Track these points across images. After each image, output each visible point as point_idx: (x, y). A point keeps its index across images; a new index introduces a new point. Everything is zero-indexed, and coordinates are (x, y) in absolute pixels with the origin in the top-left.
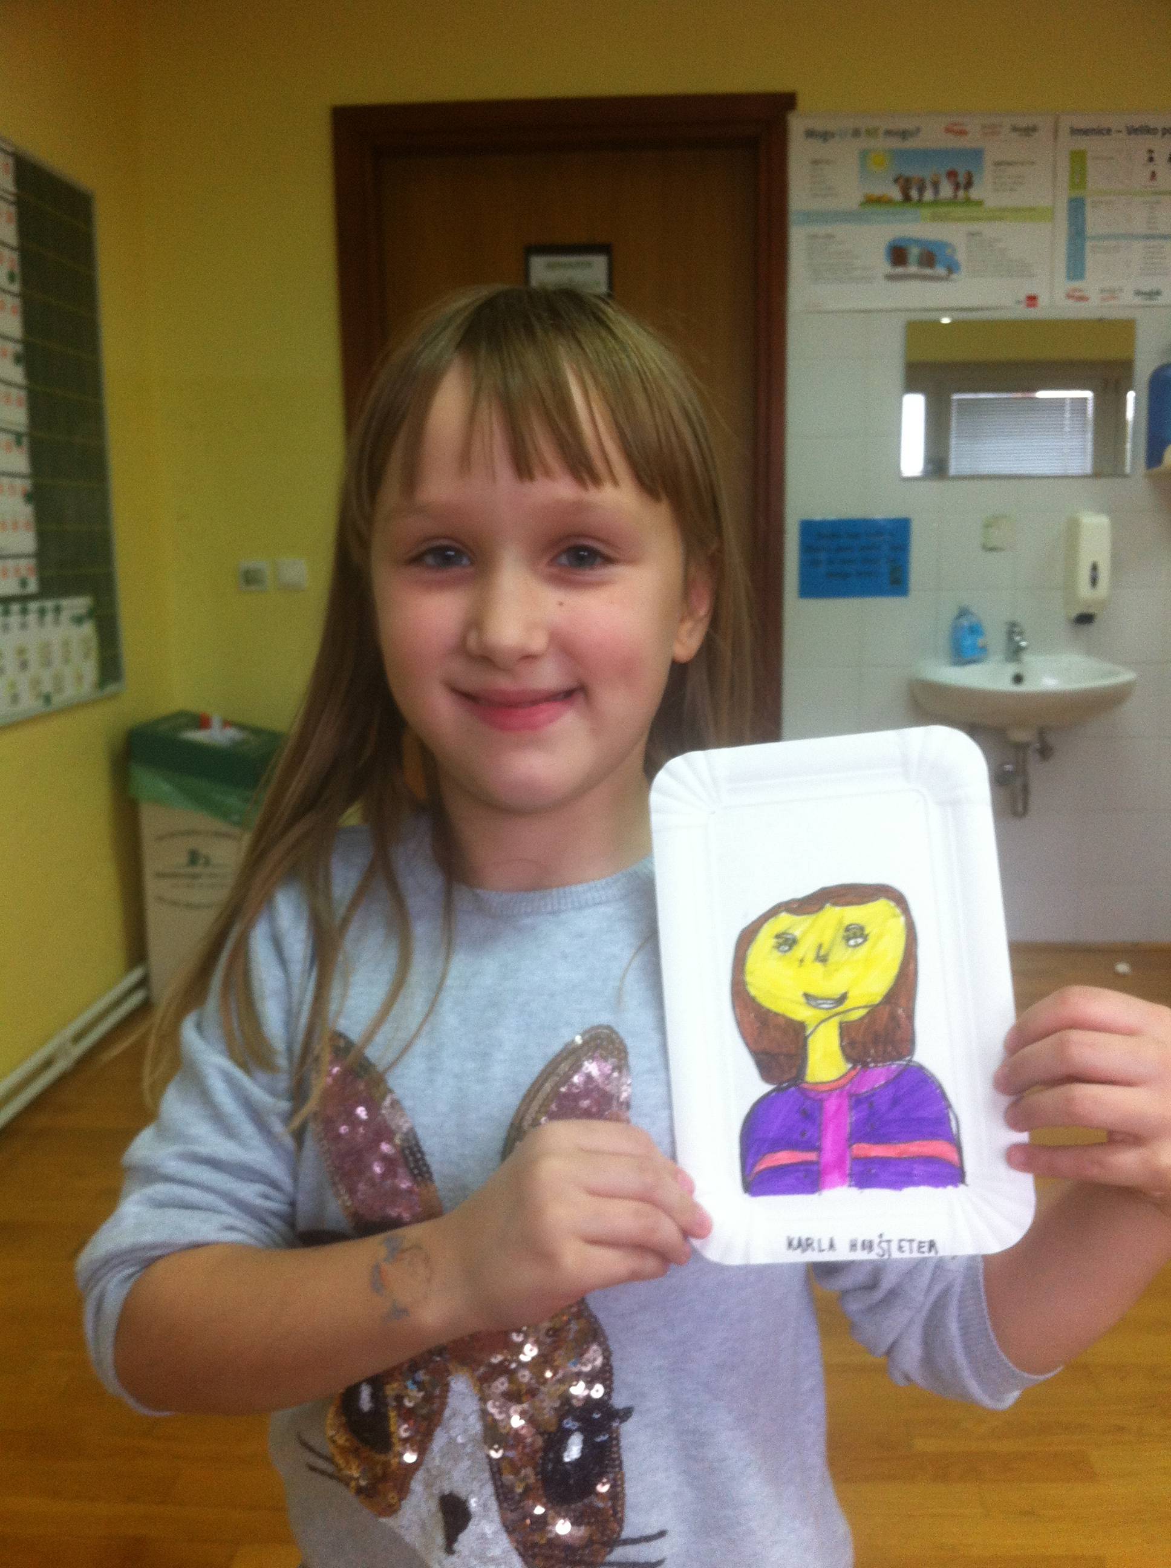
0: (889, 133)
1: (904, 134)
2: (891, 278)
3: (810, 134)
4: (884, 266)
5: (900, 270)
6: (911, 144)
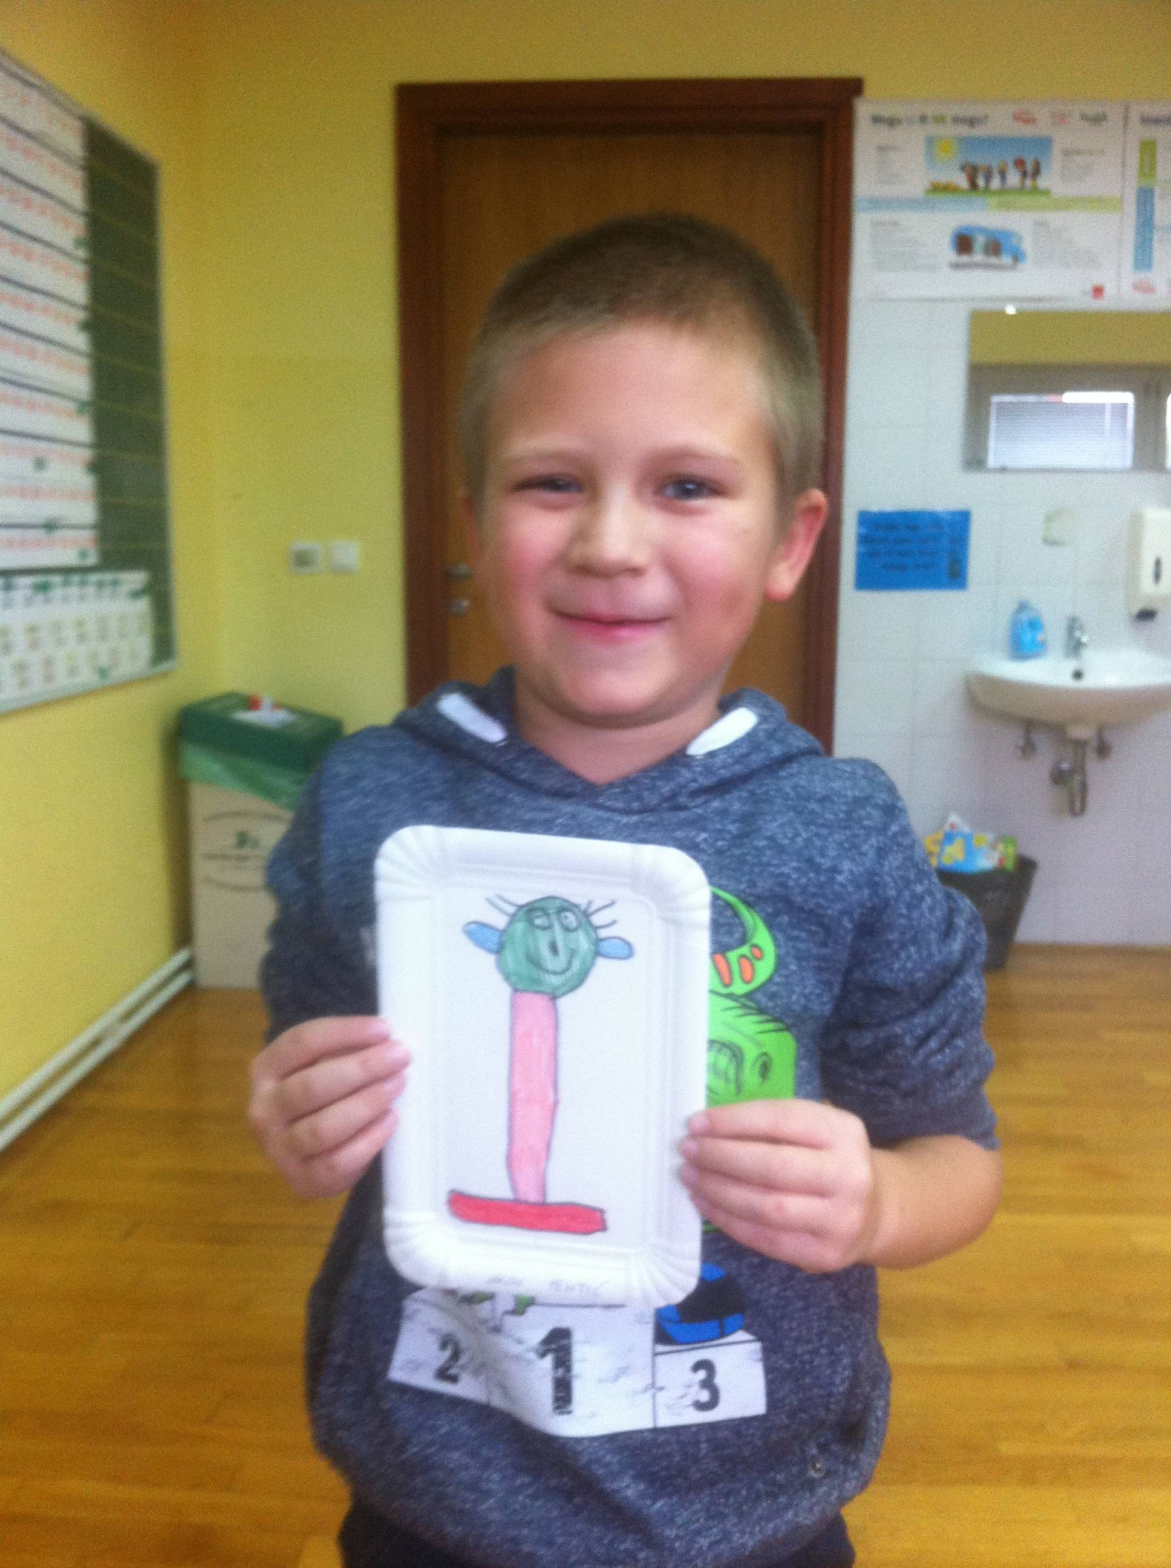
0: (956, 120)
1: (972, 122)
2: (956, 266)
3: (877, 120)
4: (949, 254)
5: (965, 258)
6: (978, 132)
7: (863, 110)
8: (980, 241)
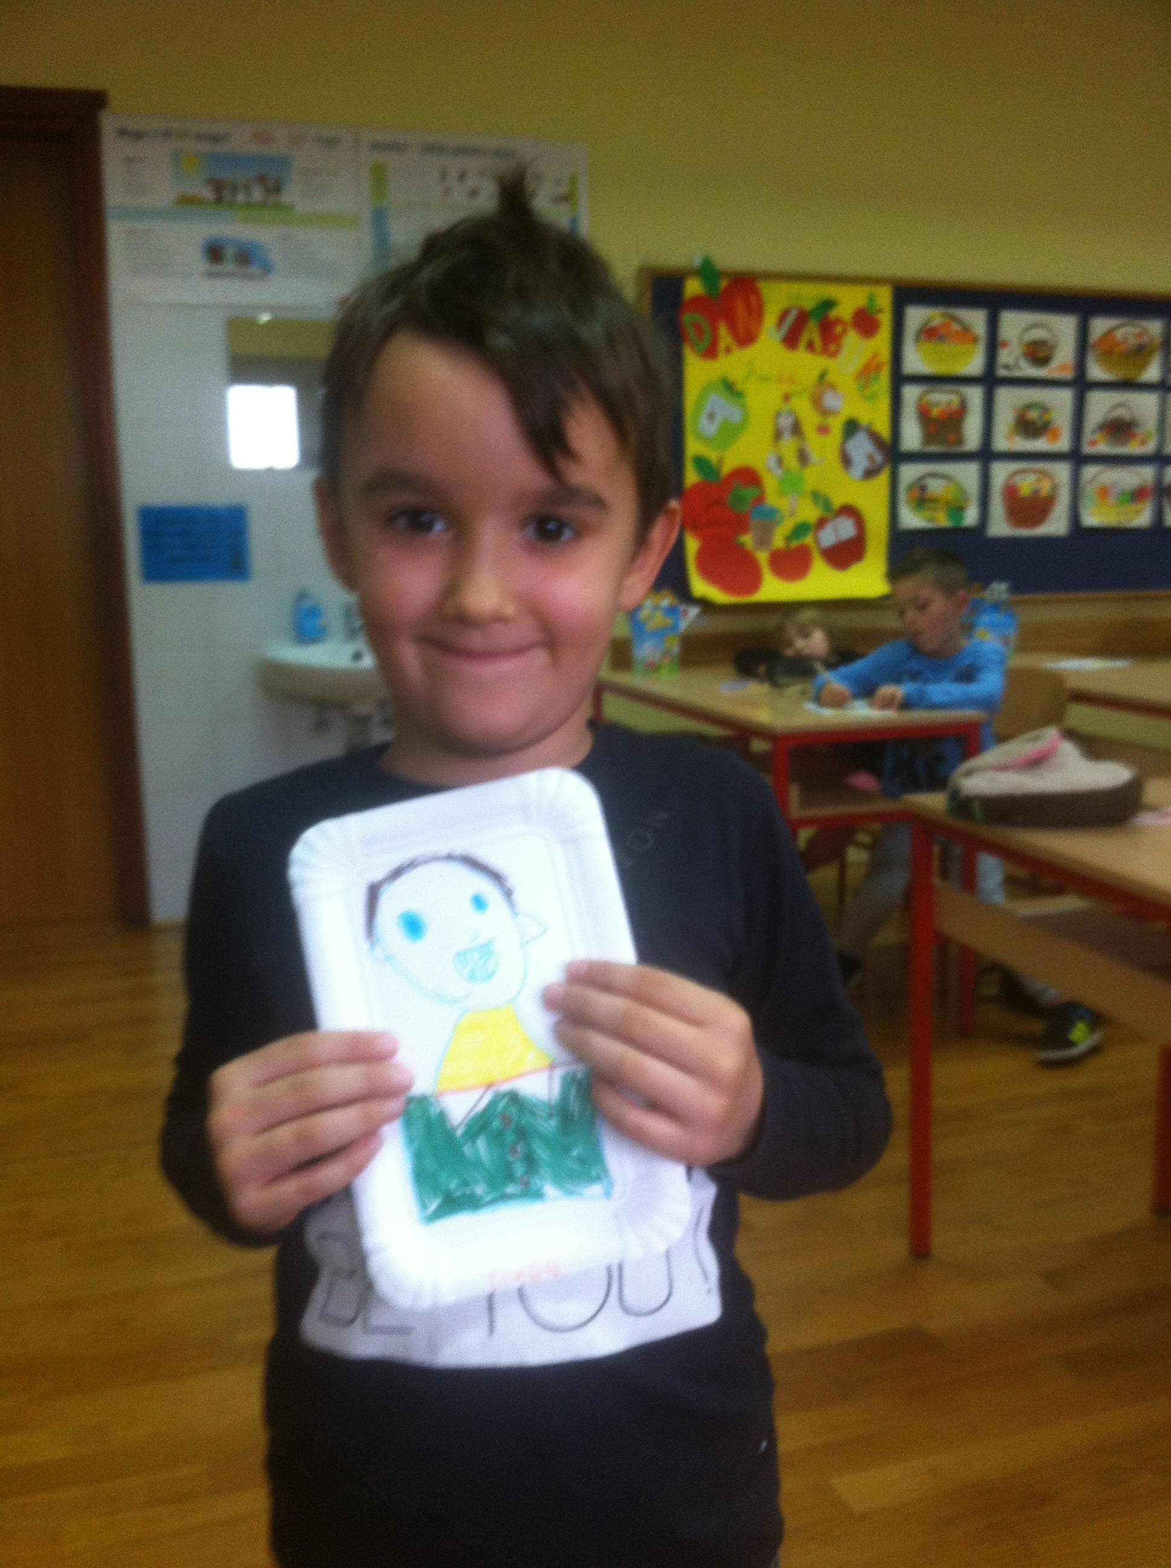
0: (200, 137)
1: (215, 139)
2: (210, 275)
3: (123, 132)
4: (201, 264)
5: (217, 268)
6: (223, 148)
7: (109, 123)
8: (230, 252)
